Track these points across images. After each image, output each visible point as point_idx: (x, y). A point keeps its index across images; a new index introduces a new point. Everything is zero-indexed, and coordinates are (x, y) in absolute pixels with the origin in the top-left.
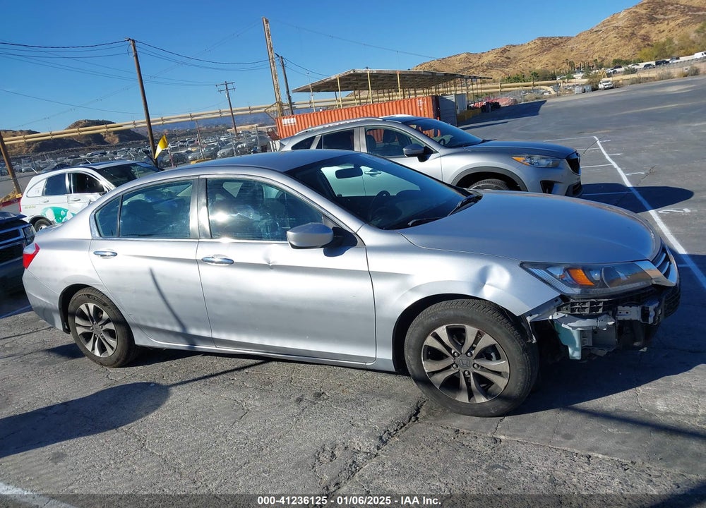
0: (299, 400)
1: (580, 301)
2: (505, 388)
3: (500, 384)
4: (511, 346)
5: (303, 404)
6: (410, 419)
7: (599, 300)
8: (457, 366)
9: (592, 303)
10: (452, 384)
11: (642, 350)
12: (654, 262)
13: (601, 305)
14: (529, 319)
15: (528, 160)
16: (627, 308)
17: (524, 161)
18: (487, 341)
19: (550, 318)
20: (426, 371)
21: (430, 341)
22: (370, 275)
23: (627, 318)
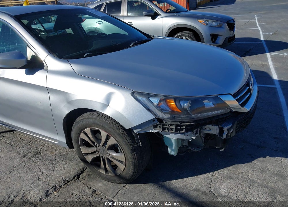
0: (24, 156)
1: (169, 123)
2: (124, 170)
3: (121, 168)
4: (125, 146)
5: (25, 159)
6: (74, 178)
7: (183, 124)
8: (98, 152)
9: (177, 126)
10: (96, 162)
11: (221, 150)
12: (234, 96)
13: (184, 127)
14: (135, 131)
15: (206, 22)
16: (210, 126)
17: (203, 22)
18: (112, 141)
19: (151, 131)
20: (83, 153)
21: (82, 136)
22: (48, 90)
23: (209, 132)
